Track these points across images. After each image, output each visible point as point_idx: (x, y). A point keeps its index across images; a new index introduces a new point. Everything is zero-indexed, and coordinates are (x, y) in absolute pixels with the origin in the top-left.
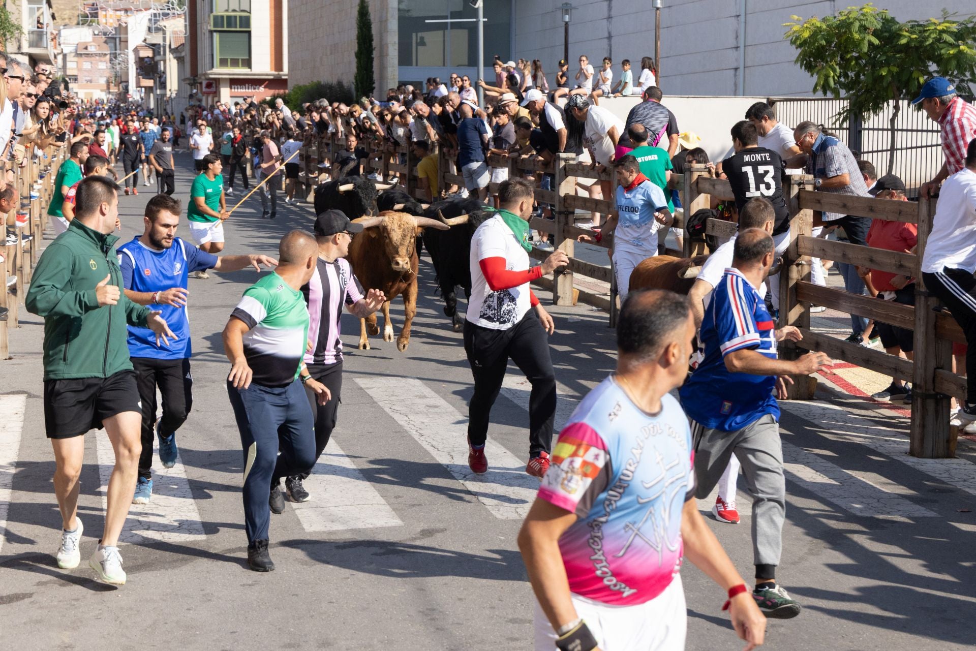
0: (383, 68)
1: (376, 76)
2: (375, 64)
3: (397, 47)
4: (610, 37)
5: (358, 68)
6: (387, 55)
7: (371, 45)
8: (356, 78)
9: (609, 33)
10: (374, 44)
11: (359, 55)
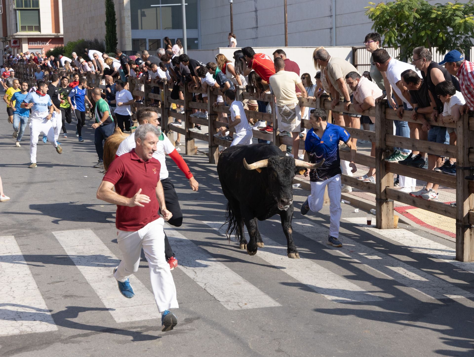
0: (122, 31)
1: (118, 36)
2: (117, 29)
3: (130, 18)
4: (256, 11)
5: (107, 31)
6: (124, 23)
7: (114, 18)
8: (106, 37)
9: (256, 8)
10: (117, 17)
11: (107, 24)
